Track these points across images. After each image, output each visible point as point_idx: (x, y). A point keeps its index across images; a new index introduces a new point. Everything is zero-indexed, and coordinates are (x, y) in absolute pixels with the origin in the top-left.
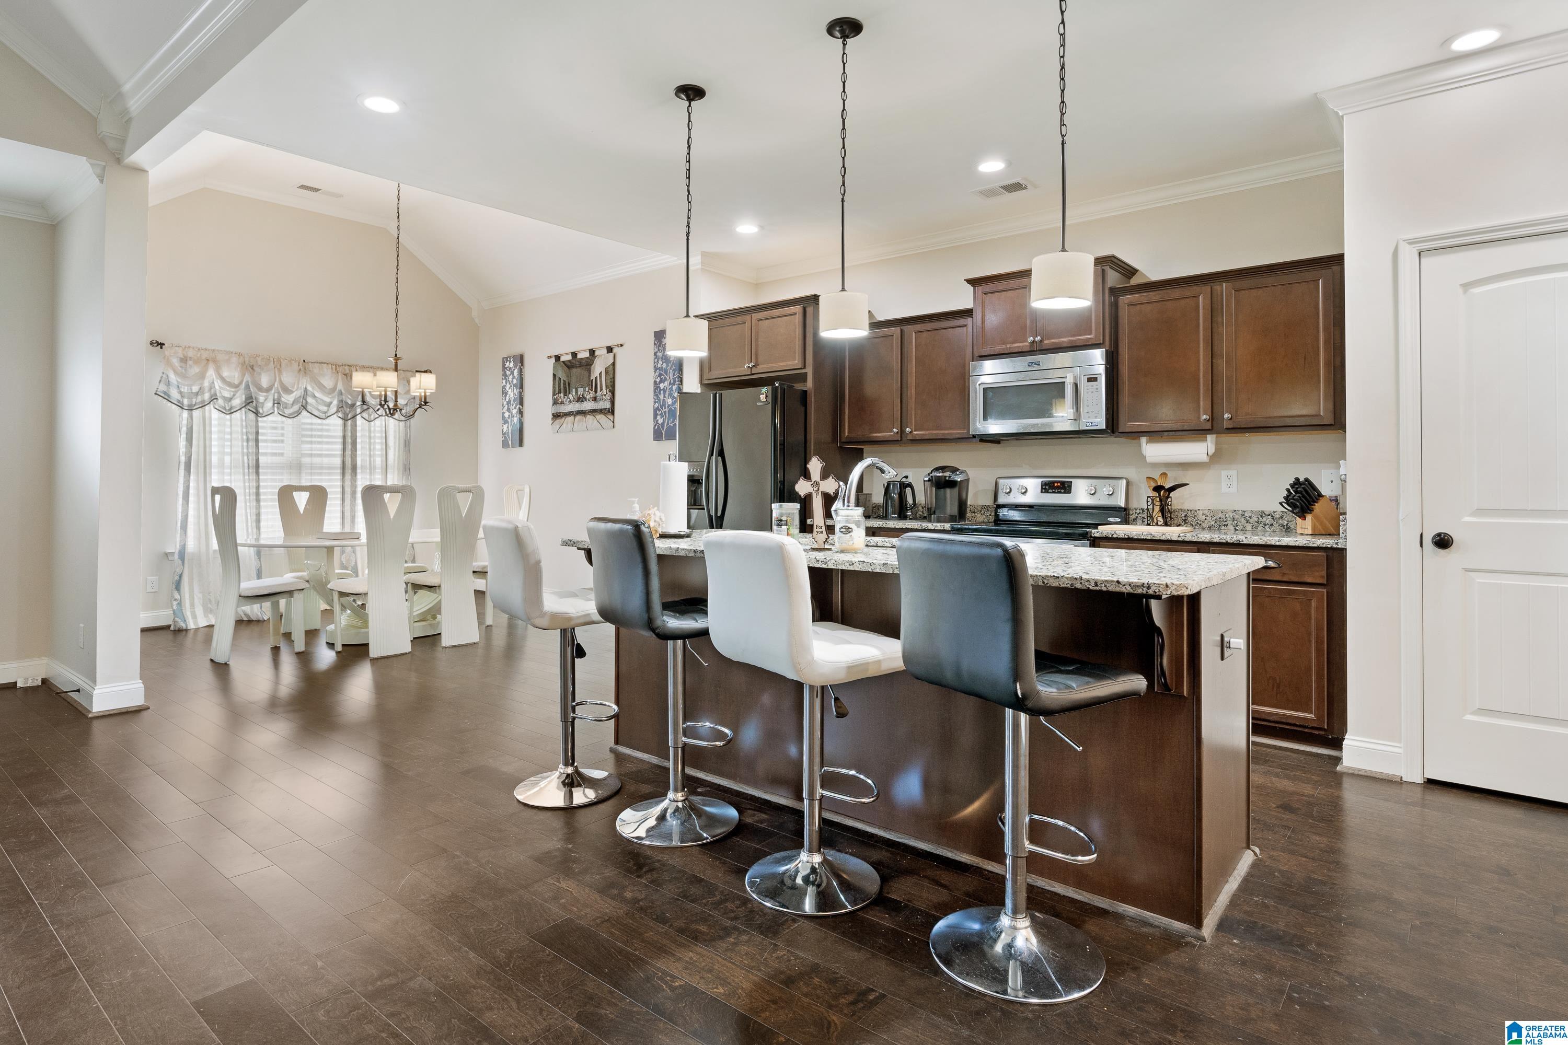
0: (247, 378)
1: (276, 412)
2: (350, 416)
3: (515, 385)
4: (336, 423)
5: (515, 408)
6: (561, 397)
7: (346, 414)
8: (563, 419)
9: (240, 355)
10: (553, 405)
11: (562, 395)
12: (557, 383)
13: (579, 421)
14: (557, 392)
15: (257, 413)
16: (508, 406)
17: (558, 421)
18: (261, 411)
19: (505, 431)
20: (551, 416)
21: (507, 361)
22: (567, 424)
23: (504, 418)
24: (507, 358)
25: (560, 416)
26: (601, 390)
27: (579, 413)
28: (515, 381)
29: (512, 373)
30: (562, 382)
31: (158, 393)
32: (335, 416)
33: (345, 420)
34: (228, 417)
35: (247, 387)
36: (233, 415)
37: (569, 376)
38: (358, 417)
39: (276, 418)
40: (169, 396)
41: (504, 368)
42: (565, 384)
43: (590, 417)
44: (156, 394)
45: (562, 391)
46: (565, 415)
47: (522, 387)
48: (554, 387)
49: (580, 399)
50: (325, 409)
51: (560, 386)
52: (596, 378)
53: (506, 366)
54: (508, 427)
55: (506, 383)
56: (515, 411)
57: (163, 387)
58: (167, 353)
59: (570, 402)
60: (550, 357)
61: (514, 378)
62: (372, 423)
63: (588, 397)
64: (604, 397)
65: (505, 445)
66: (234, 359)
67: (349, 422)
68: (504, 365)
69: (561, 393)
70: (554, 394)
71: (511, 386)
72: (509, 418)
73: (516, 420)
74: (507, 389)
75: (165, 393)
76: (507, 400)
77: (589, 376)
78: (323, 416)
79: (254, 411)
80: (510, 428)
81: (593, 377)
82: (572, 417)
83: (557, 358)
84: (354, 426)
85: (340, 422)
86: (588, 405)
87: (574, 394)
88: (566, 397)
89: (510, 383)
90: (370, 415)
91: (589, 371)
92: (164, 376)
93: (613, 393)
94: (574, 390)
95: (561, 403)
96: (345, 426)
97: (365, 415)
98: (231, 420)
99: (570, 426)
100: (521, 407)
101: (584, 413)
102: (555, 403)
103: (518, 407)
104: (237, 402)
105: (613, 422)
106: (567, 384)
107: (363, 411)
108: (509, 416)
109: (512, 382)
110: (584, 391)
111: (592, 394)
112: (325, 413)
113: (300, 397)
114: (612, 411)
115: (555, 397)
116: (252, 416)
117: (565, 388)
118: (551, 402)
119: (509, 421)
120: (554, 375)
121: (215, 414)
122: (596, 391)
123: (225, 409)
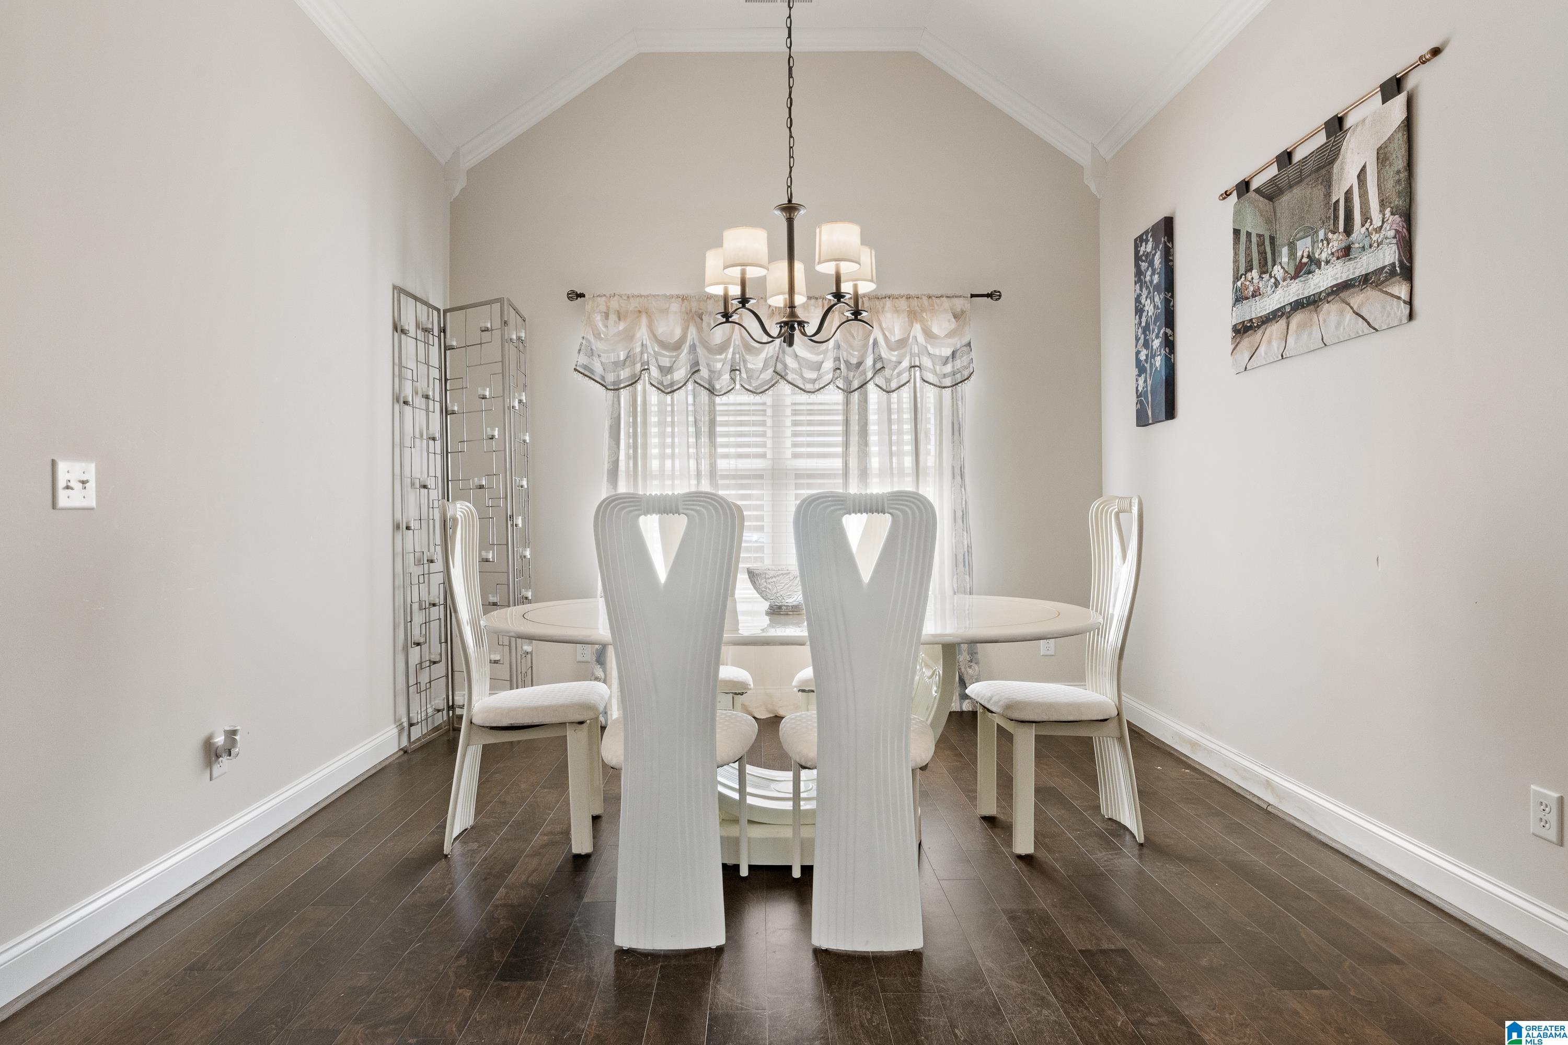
0: (692, 332)
1: (738, 386)
2: (856, 384)
3: (1157, 288)
4: (833, 397)
5: (1157, 337)
6: (1251, 281)
7: (848, 382)
8: (1260, 332)
9: (684, 298)
10: (1234, 305)
11: (1255, 273)
12: (1242, 247)
13: (1301, 327)
14: (1242, 271)
15: (712, 391)
16: (1145, 336)
17: (1247, 342)
18: (718, 387)
19: (1140, 389)
20: (1230, 334)
21: (1141, 242)
22: (1270, 342)
23: (1138, 361)
24: (1141, 236)
25: (1250, 328)
26: (1366, 218)
27: (1299, 305)
28: (1156, 279)
29: (1151, 264)
30: (1254, 239)
31: (577, 368)
32: (831, 386)
33: (848, 392)
34: (669, 397)
35: (693, 348)
36: (676, 394)
37: (1271, 220)
38: (871, 386)
39: (739, 398)
40: (592, 371)
41: (1138, 258)
42: (1261, 244)
43: (1330, 310)
44: (575, 370)
45: (1255, 263)
46: (1263, 323)
47: (1169, 286)
48: (1236, 261)
49: (1302, 269)
50: (813, 375)
51: (1248, 255)
52: (1348, 195)
53: (1141, 253)
54: (1145, 381)
55: (1141, 290)
56: (1156, 343)
57: (582, 360)
58: (588, 307)
59: (1276, 284)
60: (1227, 194)
61: (1153, 274)
62: (894, 395)
63: (1324, 256)
64: (1375, 237)
65: (1142, 420)
66: (675, 307)
67: (856, 396)
68: (1137, 252)
69: (1251, 270)
70: (1237, 278)
71: (1149, 292)
72: (1146, 361)
73: (1158, 361)
74: (1143, 301)
75: (586, 367)
76: (1143, 324)
77: (1328, 195)
78: (809, 387)
79: (707, 386)
80: (1149, 382)
81: (1338, 194)
82: (1282, 322)
83: (1244, 187)
84: (864, 401)
85: (839, 397)
86: (1322, 280)
87: (1285, 259)
88: (1266, 276)
89: (1147, 288)
90: (888, 381)
91: (1328, 184)
92: (584, 342)
93: (1408, 216)
94: (1285, 250)
95: (1254, 296)
96: (847, 403)
97: (879, 380)
98: (672, 404)
99: (1276, 346)
100: (1169, 331)
101: (1315, 302)
102: (1240, 298)
103: (1162, 331)
104: (680, 374)
105: (1410, 303)
106: (1267, 243)
107: (877, 372)
108: (1147, 356)
109: (1151, 281)
110: (1313, 243)
111: (1337, 242)
112: (814, 381)
113: (772, 356)
114: (1406, 271)
115: (1239, 284)
116: (704, 395)
117: (1262, 254)
118: (1229, 297)
119: (1148, 366)
120: (1237, 232)
121: (654, 397)
122: (1348, 231)
123: (663, 386)
